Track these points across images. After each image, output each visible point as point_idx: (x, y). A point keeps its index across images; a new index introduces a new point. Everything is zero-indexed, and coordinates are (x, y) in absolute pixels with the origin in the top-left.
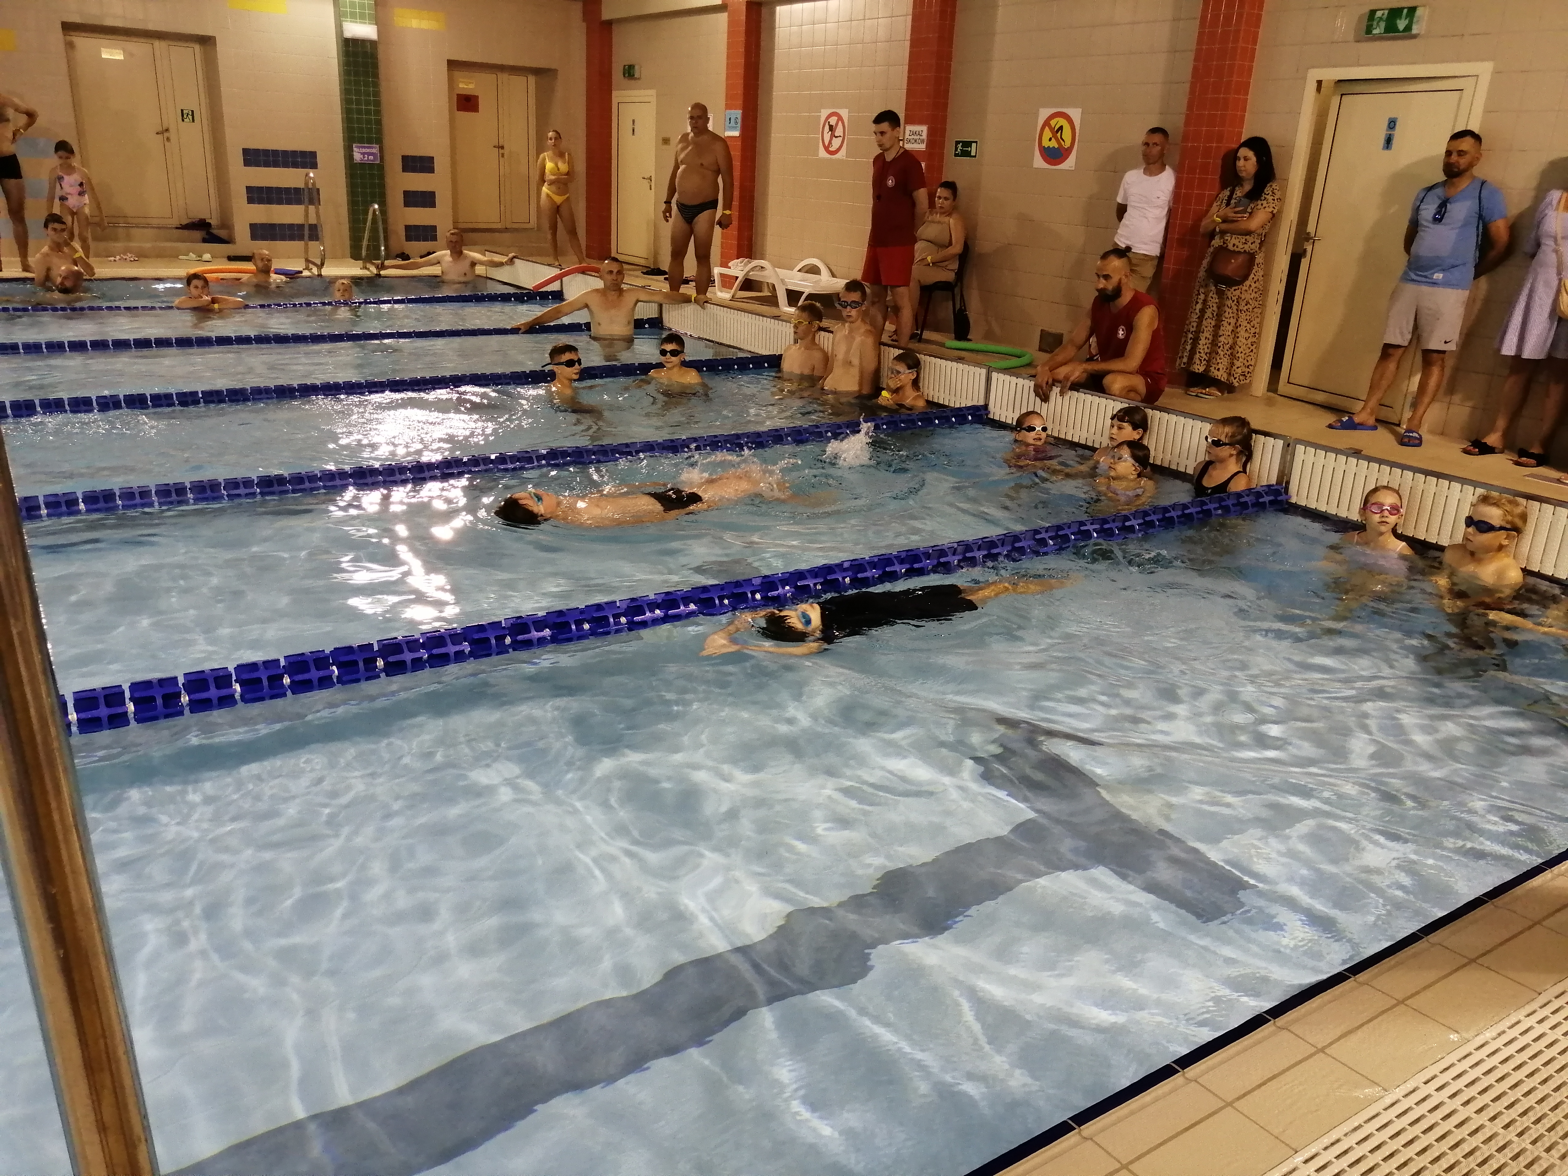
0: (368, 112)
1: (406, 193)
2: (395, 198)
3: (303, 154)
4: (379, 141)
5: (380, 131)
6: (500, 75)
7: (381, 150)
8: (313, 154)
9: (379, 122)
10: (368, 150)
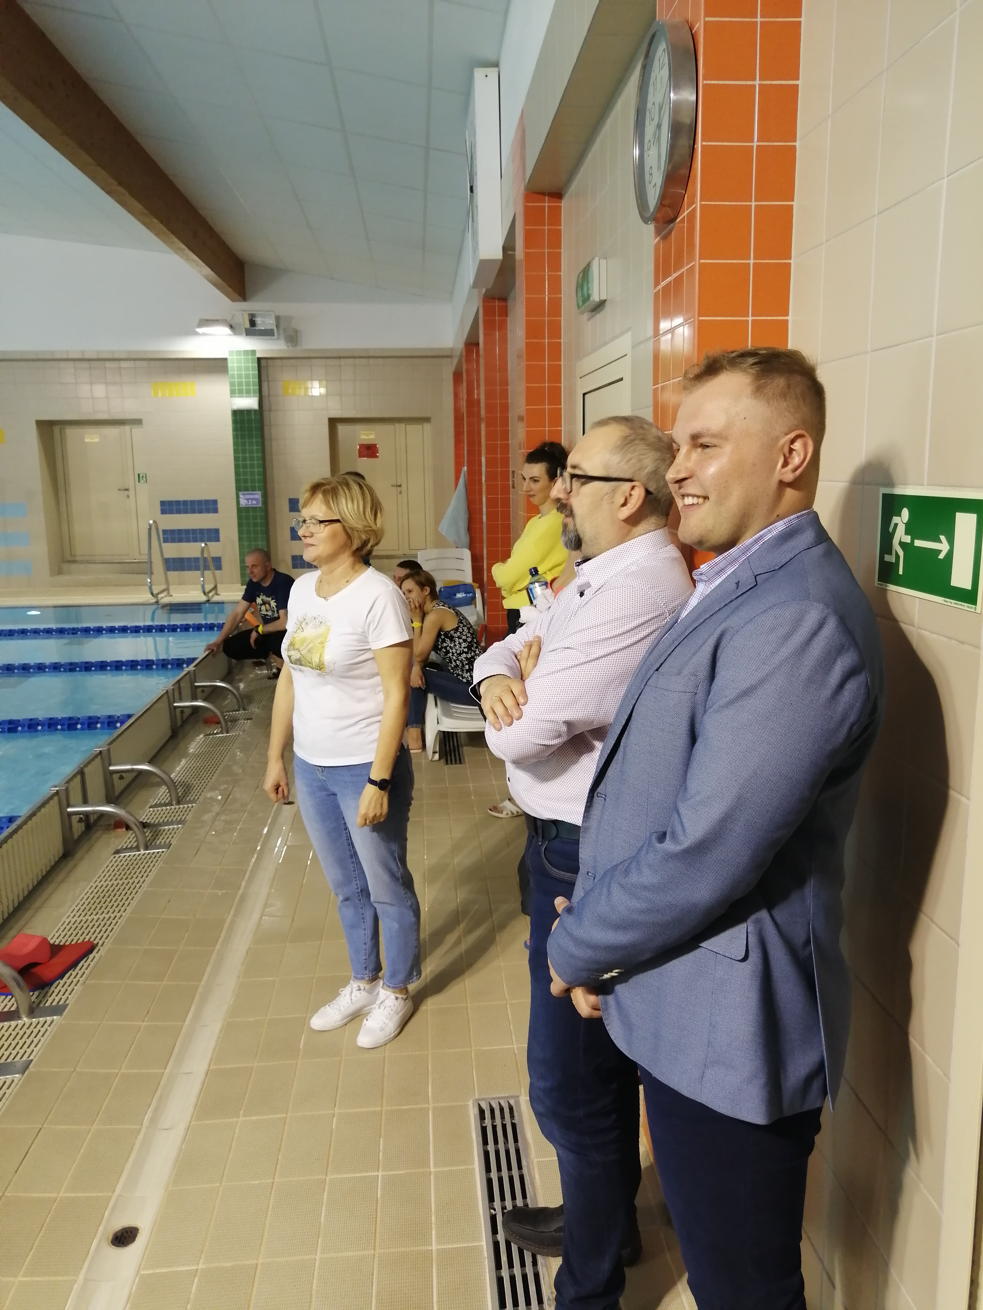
0: (252, 466)
2: (281, 534)
3: (207, 502)
4: (264, 489)
5: (264, 481)
6: (397, 425)
7: (265, 496)
8: (215, 502)
9: (261, 474)
10: (252, 496)
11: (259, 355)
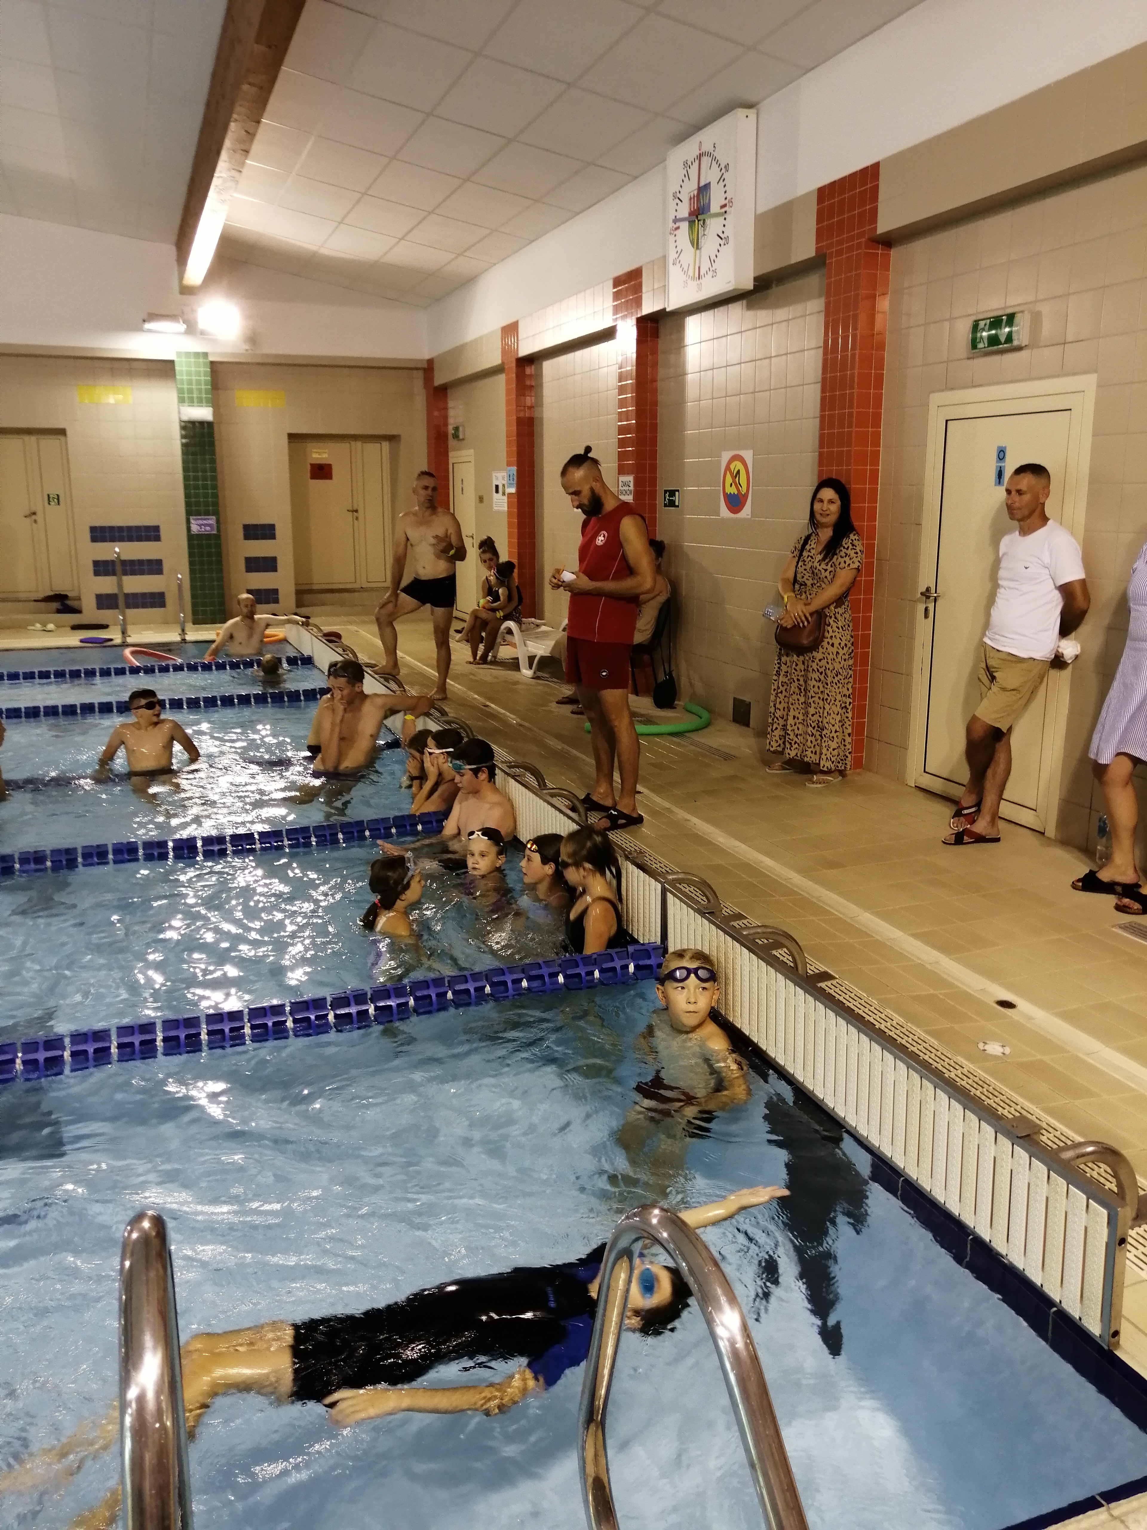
0: (205, 487)
1: (248, 560)
2: (236, 565)
3: (147, 528)
4: (216, 513)
5: (216, 504)
6: (353, 443)
7: (218, 521)
8: (157, 529)
9: (216, 496)
10: (205, 522)
11: (211, 359)
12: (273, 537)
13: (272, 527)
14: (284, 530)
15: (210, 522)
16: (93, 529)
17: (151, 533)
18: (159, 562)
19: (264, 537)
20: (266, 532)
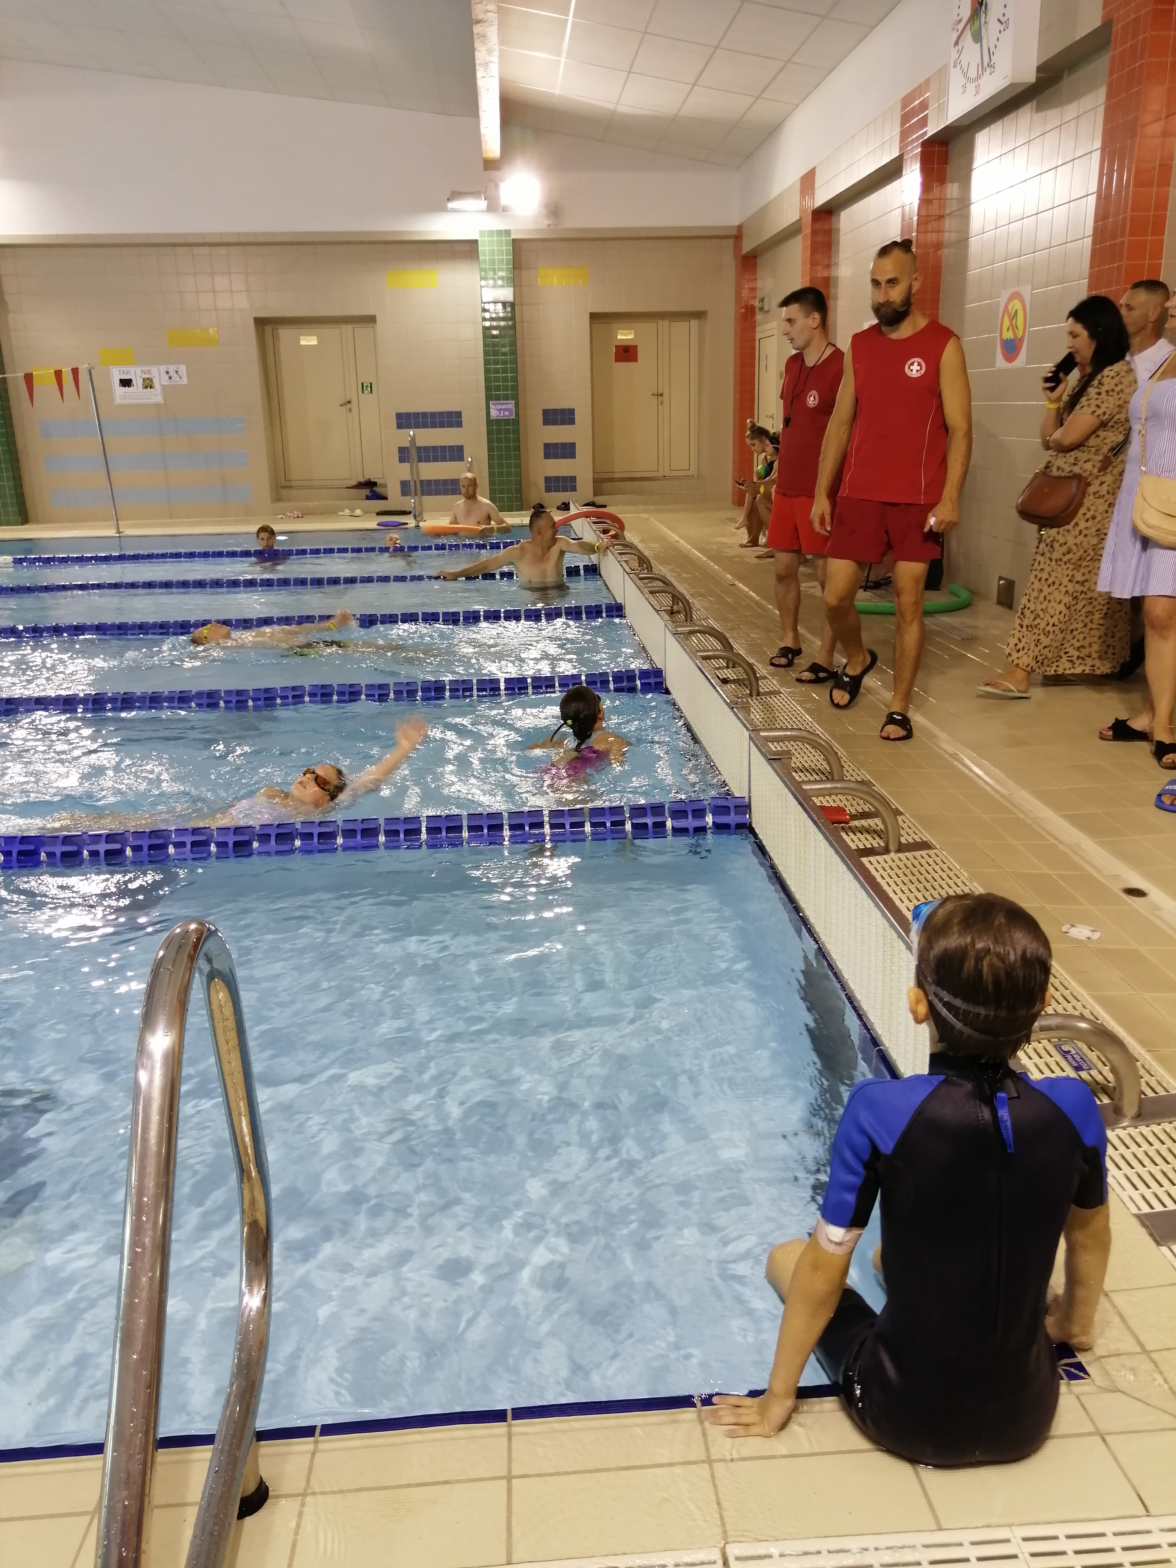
0: (505, 371)
1: (547, 446)
3: (450, 414)
4: (516, 398)
5: (515, 388)
6: (660, 322)
7: (517, 405)
8: (459, 414)
9: (516, 380)
11: (513, 236)
12: (572, 422)
13: (572, 412)
14: (583, 416)
15: (509, 406)
16: (399, 416)
17: (452, 419)
18: (460, 449)
19: (563, 423)
20: (564, 417)
